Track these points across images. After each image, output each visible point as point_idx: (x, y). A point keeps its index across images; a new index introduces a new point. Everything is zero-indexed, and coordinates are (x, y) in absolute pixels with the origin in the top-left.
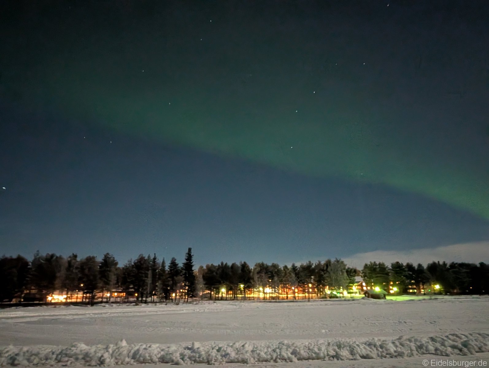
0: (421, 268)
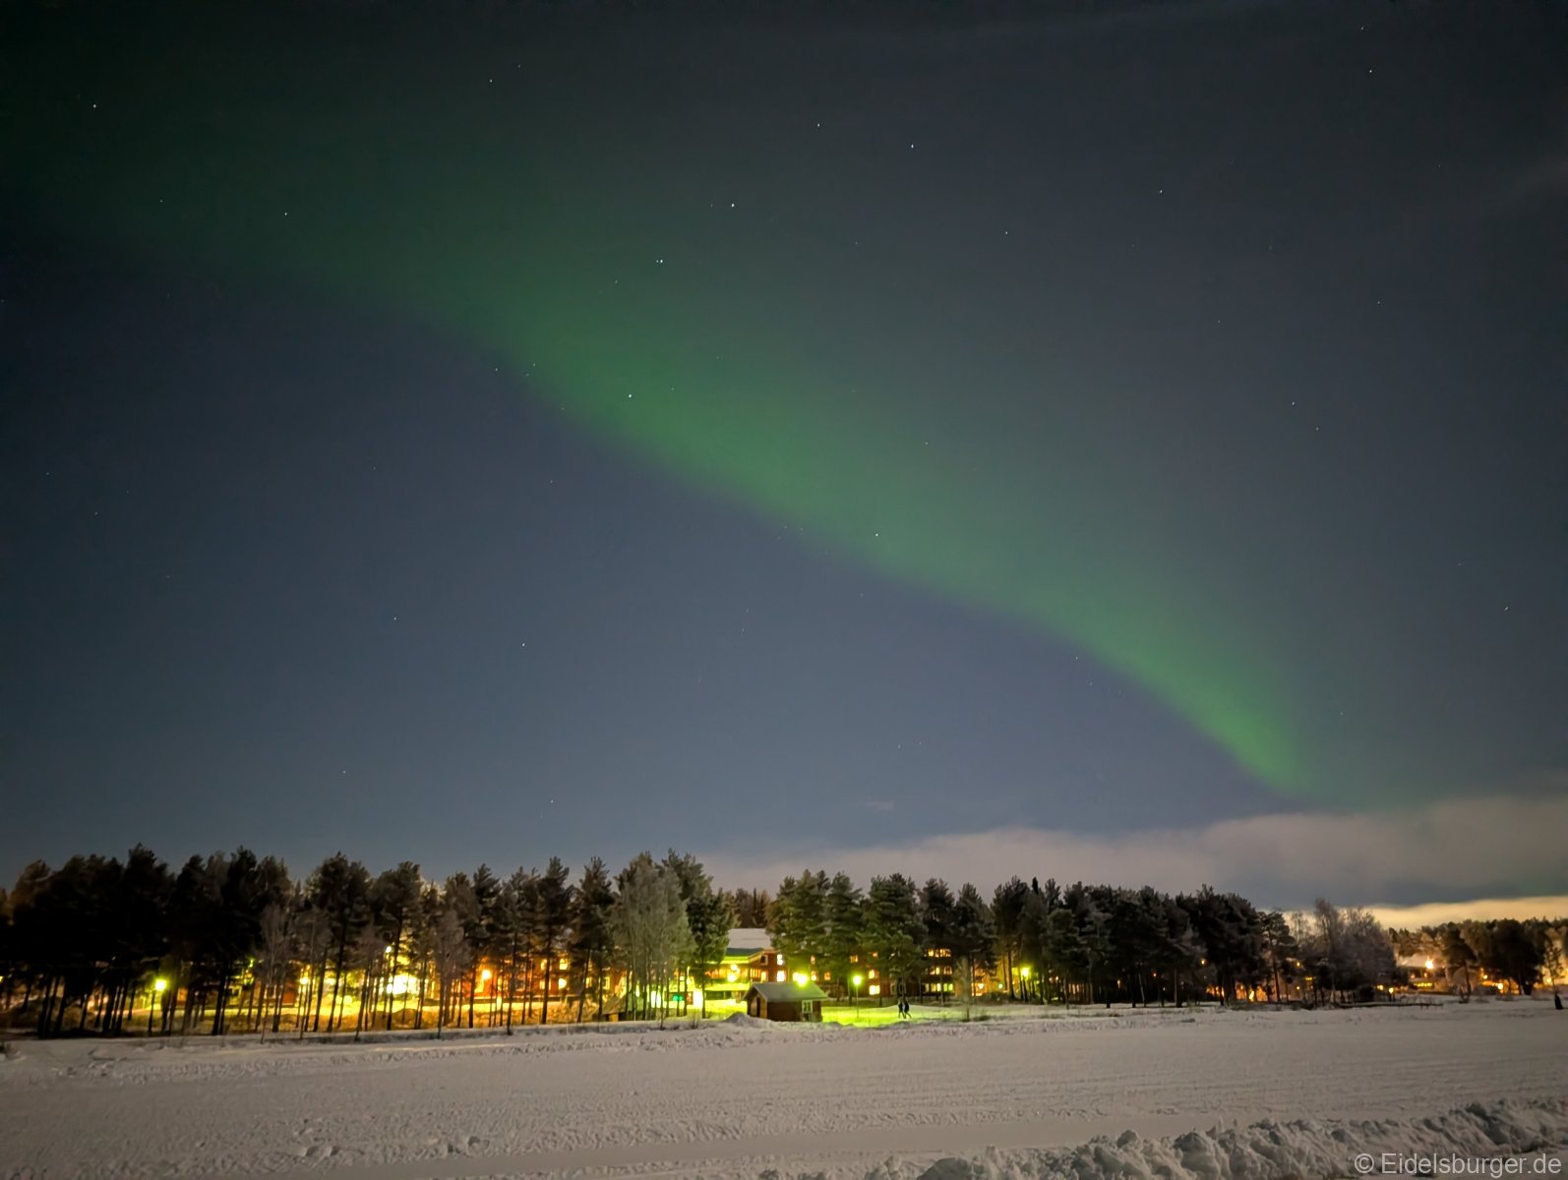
0: (971, 903)
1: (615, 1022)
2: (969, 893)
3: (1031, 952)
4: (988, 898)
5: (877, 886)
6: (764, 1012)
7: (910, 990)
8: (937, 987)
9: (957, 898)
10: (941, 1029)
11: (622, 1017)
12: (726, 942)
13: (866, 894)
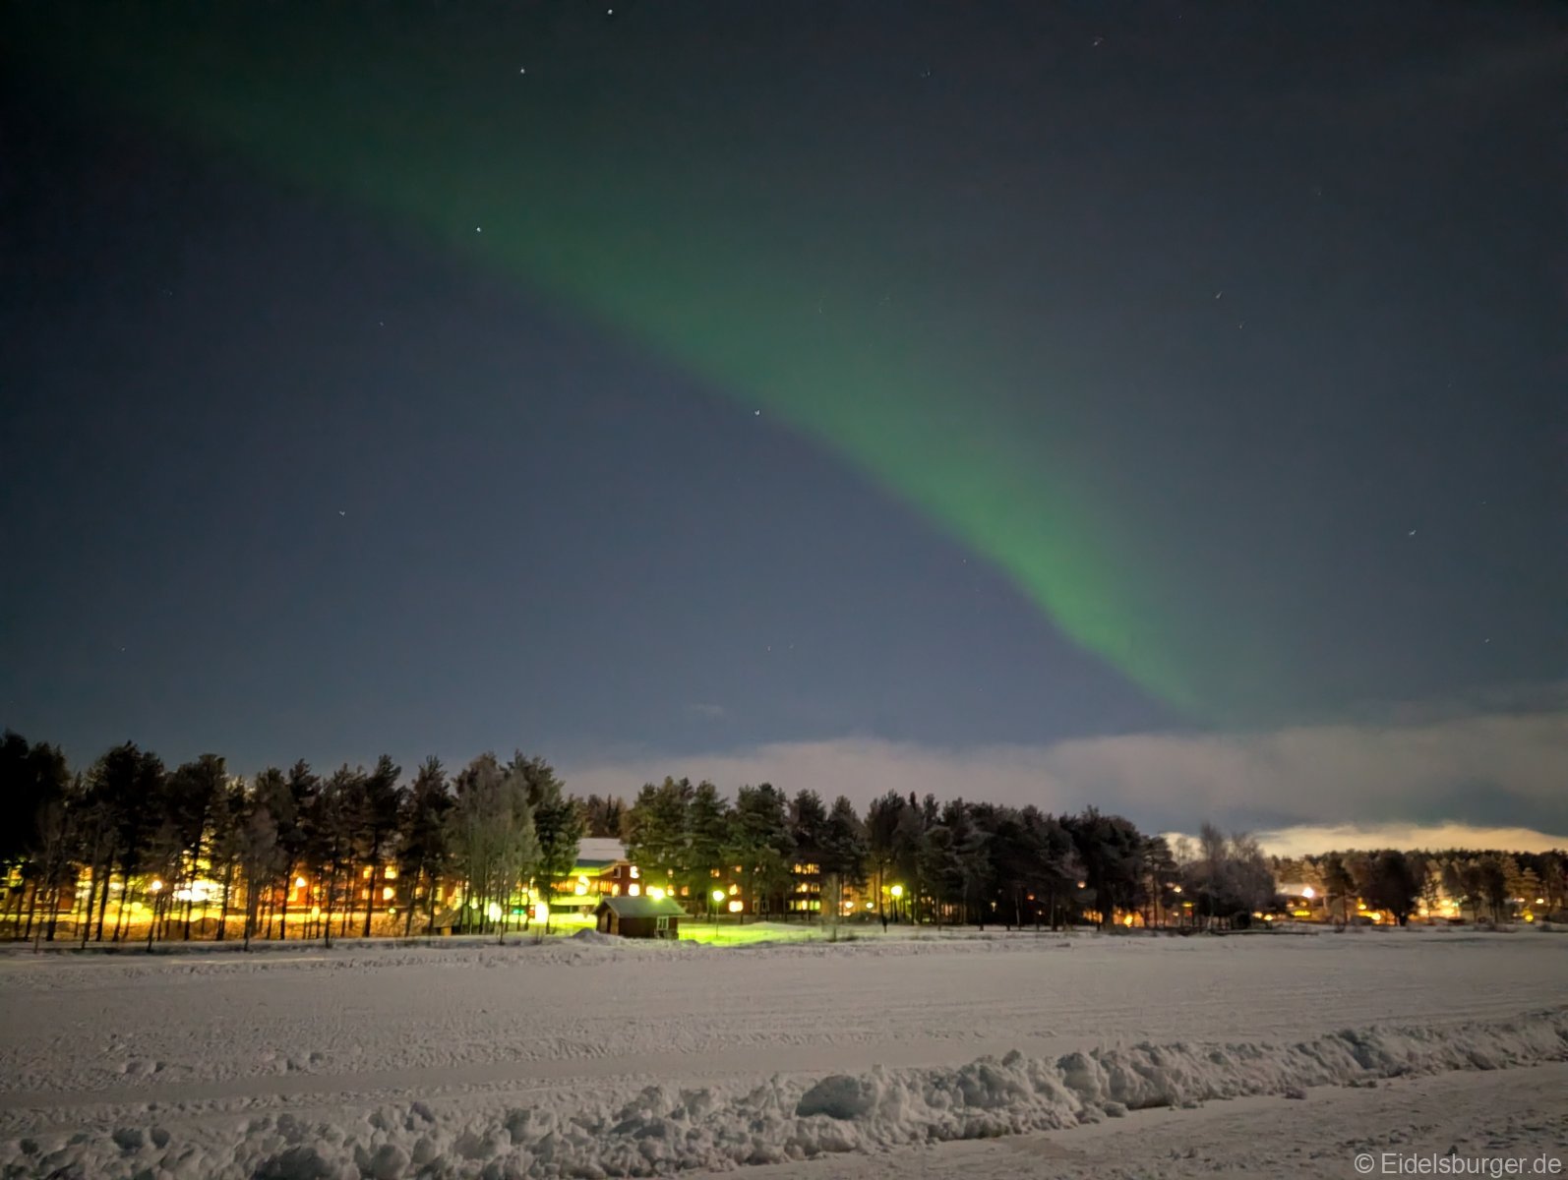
0: (844, 817)
1: (447, 935)
2: (842, 806)
3: (904, 871)
4: (862, 812)
5: (744, 796)
6: (615, 928)
7: (775, 906)
8: (803, 905)
9: (829, 811)
10: (806, 949)
11: (456, 930)
12: (576, 852)
13: (733, 805)
